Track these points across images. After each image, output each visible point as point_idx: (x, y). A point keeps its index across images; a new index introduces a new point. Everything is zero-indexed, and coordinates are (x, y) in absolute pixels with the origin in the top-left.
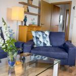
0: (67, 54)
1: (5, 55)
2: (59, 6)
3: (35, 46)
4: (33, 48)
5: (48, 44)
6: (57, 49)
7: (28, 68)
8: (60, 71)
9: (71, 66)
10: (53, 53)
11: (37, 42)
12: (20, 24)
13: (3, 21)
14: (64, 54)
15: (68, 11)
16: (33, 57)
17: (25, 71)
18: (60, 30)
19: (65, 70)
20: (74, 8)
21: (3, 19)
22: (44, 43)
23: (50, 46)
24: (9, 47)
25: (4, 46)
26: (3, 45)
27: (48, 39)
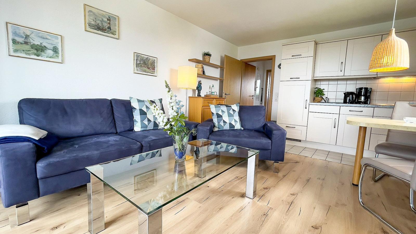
0: (270, 141)
1: (169, 142)
2: (254, 64)
3: (216, 129)
4: (213, 131)
5: (238, 126)
6: (252, 133)
7: (205, 165)
8: (259, 170)
9: (276, 161)
10: (246, 140)
11: (219, 123)
12: (190, 94)
13: (167, 86)
14: (265, 141)
15: (269, 72)
16: (212, 147)
17: (200, 170)
18: (256, 103)
19: (267, 168)
20: (279, 66)
21: (166, 82)
22: (230, 124)
23: (240, 130)
24: (175, 128)
25: (168, 126)
26: (166, 125)
27: (237, 117)
